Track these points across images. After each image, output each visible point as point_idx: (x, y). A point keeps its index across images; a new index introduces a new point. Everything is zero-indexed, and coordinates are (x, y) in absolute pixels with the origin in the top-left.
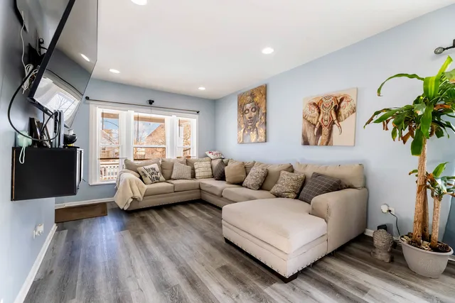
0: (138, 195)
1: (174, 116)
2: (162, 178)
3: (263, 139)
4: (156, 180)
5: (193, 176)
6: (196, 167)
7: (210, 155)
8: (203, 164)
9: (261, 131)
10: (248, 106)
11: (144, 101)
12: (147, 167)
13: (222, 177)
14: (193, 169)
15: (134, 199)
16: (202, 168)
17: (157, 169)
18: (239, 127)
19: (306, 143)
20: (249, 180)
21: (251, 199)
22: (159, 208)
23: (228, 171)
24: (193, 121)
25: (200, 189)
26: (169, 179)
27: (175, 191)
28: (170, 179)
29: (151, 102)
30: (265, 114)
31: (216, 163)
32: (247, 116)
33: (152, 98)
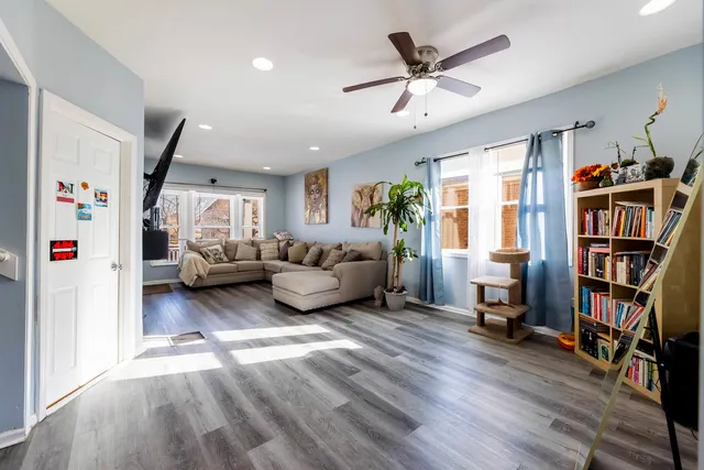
0: (202, 272)
1: (239, 195)
2: (225, 259)
3: (324, 220)
4: (220, 260)
5: (258, 257)
6: (262, 248)
7: (278, 236)
8: (271, 245)
9: (323, 212)
10: (313, 187)
11: (206, 179)
12: (211, 248)
13: (285, 258)
14: (259, 251)
15: (199, 277)
16: (268, 250)
17: (221, 250)
18: (306, 207)
19: (353, 225)
20: (307, 259)
21: (291, 270)
22: (223, 287)
23: (291, 251)
24: (261, 200)
25: (264, 269)
26: (232, 260)
27: (239, 271)
28: (234, 260)
29: (213, 181)
30: (327, 197)
31: (282, 244)
32: (312, 197)
33: (214, 177)
